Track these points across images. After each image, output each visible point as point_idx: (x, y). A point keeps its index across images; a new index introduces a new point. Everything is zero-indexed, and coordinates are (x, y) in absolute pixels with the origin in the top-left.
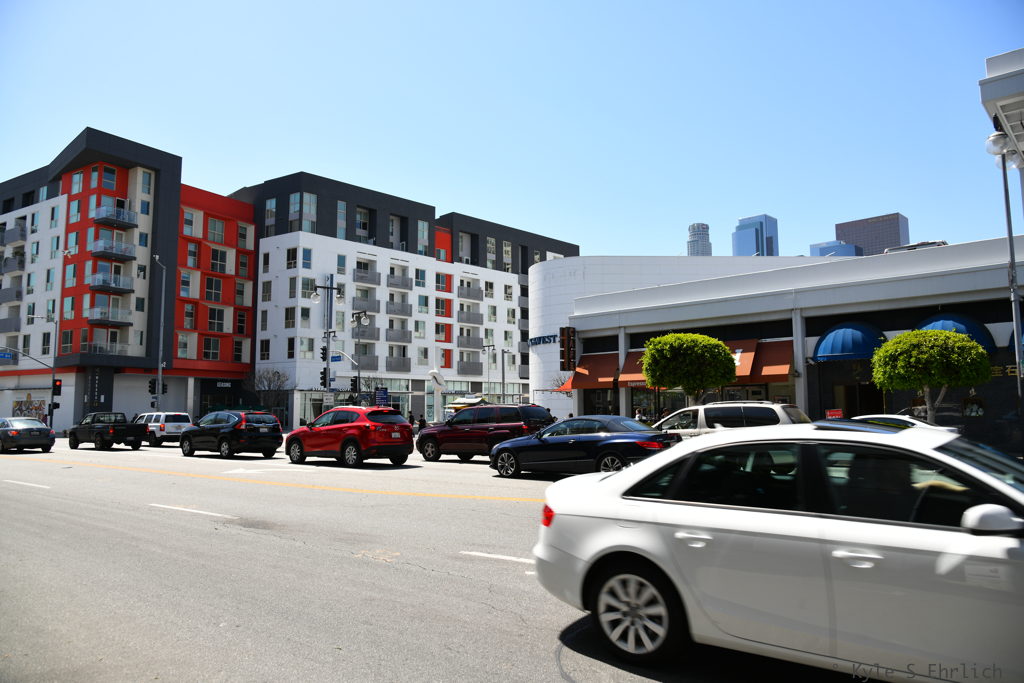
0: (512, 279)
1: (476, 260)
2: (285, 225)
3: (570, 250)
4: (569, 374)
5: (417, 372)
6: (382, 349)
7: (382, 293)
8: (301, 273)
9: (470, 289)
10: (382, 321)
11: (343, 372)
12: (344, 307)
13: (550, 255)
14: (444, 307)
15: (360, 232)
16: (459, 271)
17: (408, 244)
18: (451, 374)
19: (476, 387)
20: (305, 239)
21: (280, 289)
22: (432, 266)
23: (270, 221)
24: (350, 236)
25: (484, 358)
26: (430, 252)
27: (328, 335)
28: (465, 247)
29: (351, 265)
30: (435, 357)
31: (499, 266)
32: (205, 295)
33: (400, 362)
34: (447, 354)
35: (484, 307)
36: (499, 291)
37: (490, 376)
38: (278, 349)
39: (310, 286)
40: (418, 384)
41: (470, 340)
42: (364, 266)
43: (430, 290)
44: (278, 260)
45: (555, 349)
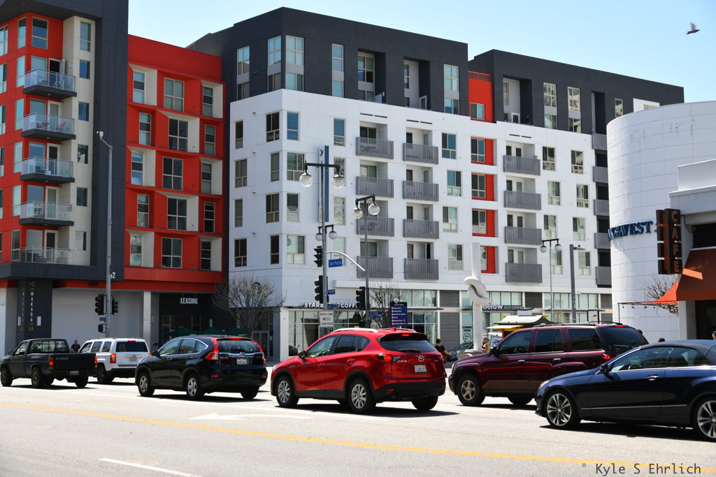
0: (583, 142)
1: (529, 116)
2: (263, 82)
3: (670, 95)
4: (672, 280)
5: (448, 280)
6: (397, 248)
7: (396, 170)
8: (286, 146)
9: (520, 159)
10: (397, 208)
11: (346, 281)
12: (344, 190)
13: (638, 104)
14: (483, 186)
15: (364, 86)
16: (504, 133)
17: (430, 98)
18: (496, 282)
19: (533, 300)
20: (289, 99)
21: (258, 170)
22: (465, 128)
23: (243, 78)
24: (351, 92)
25: (543, 258)
26: (462, 108)
27: (324, 230)
28: (511, 98)
29: (352, 132)
30: (473, 258)
31: (563, 123)
32: (163, 182)
33: (424, 266)
34: (490, 255)
35: (542, 184)
36: (563, 160)
37: (553, 283)
38: (258, 251)
39: (298, 164)
40: (450, 297)
41: (522, 232)
42: (369, 133)
43: (464, 163)
44: (255, 130)
45: (651, 241)
